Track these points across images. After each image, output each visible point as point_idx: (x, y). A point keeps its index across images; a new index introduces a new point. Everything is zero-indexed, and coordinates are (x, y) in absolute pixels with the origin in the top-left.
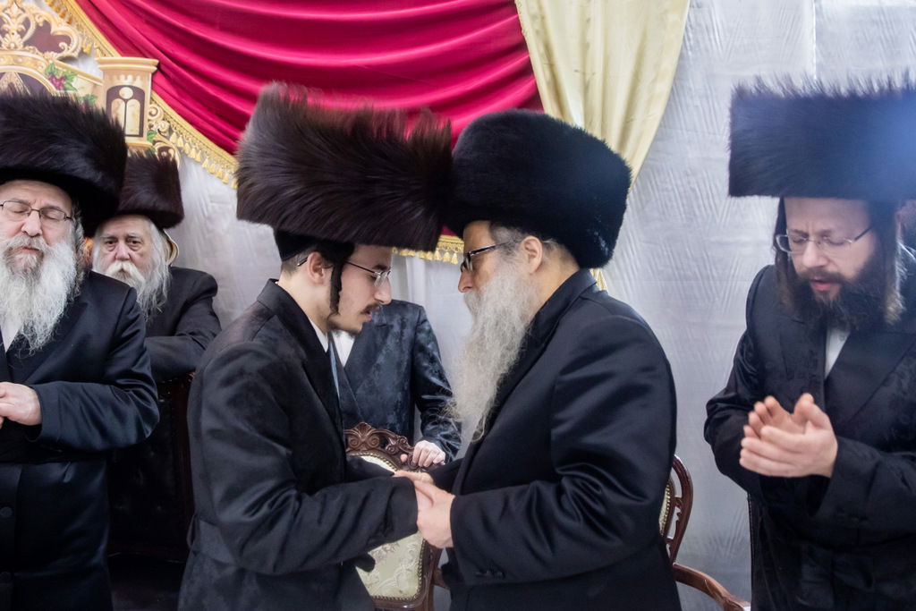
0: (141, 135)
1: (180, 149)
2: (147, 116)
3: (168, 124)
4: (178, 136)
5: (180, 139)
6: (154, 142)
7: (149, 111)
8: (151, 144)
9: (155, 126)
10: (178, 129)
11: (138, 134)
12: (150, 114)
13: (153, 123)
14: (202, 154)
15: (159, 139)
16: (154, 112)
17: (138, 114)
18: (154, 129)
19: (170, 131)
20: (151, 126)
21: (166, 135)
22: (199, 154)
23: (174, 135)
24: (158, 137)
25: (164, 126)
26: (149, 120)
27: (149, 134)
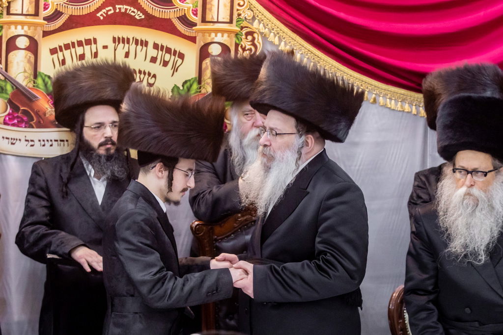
0: (231, 22)
1: (262, 33)
2: (236, 7)
3: (252, 13)
4: (260, 23)
5: (261, 25)
6: (242, 28)
7: (237, 2)
8: (239, 29)
9: (243, 15)
10: (260, 16)
11: (228, 21)
12: (239, 5)
13: (241, 12)
14: (279, 38)
15: (245, 25)
16: (242, 3)
17: (229, 5)
18: (242, 16)
19: (254, 18)
20: (239, 15)
21: (250, 21)
22: (277, 37)
23: (256, 21)
24: (244, 24)
25: (248, 14)
26: (238, 10)
27: (237, 21)
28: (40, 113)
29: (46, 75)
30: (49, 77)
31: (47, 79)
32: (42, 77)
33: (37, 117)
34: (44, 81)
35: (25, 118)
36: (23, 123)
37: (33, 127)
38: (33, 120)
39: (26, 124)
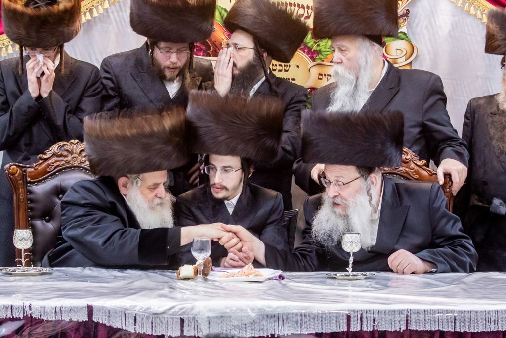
28: (217, 43)
29: (222, 8)
30: (225, 10)
31: (223, 12)
32: (219, 10)
33: (213, 46)
34: (220, 14)
35: (203, 48)
36: (201, 51)
37: (210, 56)
38: (210, 49)
39: (203, 53)
